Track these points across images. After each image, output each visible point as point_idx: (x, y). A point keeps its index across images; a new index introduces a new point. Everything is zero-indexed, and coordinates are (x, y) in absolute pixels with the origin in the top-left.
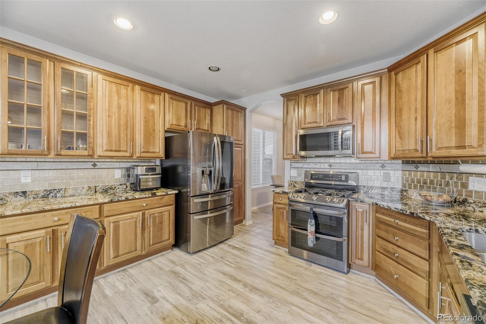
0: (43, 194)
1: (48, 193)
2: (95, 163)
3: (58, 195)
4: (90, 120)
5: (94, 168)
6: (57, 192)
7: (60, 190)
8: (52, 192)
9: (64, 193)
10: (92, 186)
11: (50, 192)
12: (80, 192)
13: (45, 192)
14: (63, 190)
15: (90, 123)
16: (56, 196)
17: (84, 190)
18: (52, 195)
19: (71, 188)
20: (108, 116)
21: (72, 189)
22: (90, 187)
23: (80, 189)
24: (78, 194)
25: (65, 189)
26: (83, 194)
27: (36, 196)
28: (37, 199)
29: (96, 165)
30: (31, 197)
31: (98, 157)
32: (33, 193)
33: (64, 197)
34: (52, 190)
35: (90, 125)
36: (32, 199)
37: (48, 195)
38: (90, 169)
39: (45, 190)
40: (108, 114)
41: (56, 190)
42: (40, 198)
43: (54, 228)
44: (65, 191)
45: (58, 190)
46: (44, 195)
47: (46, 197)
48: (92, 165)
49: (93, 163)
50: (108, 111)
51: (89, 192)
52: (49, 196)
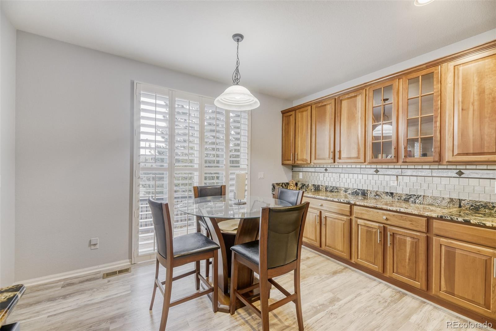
0: (404, 197)
1: (409, 197)
2: (461, 170)
3: (417, 201)
4: (436, 122)
5: (459, 176)
6: (416, 198)
7: (419, 196)
8: (411, 197)
9: (422, 200)
10: (455, 199)
11: (410, 197)
12: (439, 202)
13: (406, 196)
14: (422, 197)
15: (436, 124)
16: (415, 201)
17: (444, 202)
18: (412, 200)
19: (429, 196)
20: (462, 110)
21: (431, 197)
22: (453, 199)
23: (439, 200)
24: (437, 204)
25: (424, 196)
26: (443, 205)
27: (399, 198)
28: (401, 201)
29: (463, 173)
30: (396, 198)
31: (448, 163)
32: (398, 195)
33: (422, 204)
34: (412, 195)
35: (436, 127)
36: (397, 200)
37: (408, 199)
38: (454, 177)
39: (407, 195)
40: (462, 107)
41: (415, 195)
42: (403, 200)
43: (385, 225)
44: (424, 199)
45: (417, 196)
46: (406, 199)
47: (407, 201)
48: (456, 173)
49: (458, 171)
50: (462, 103)
51: (451, 205)
52: (410, 201)
